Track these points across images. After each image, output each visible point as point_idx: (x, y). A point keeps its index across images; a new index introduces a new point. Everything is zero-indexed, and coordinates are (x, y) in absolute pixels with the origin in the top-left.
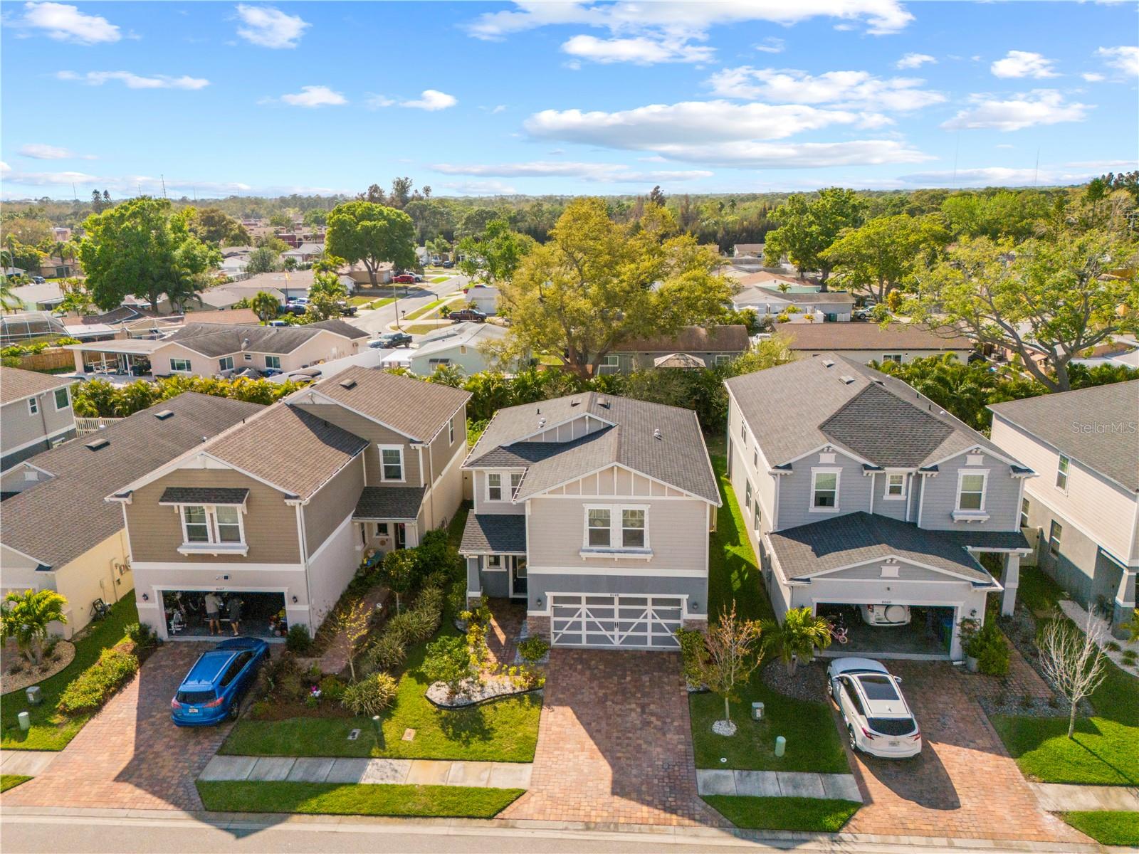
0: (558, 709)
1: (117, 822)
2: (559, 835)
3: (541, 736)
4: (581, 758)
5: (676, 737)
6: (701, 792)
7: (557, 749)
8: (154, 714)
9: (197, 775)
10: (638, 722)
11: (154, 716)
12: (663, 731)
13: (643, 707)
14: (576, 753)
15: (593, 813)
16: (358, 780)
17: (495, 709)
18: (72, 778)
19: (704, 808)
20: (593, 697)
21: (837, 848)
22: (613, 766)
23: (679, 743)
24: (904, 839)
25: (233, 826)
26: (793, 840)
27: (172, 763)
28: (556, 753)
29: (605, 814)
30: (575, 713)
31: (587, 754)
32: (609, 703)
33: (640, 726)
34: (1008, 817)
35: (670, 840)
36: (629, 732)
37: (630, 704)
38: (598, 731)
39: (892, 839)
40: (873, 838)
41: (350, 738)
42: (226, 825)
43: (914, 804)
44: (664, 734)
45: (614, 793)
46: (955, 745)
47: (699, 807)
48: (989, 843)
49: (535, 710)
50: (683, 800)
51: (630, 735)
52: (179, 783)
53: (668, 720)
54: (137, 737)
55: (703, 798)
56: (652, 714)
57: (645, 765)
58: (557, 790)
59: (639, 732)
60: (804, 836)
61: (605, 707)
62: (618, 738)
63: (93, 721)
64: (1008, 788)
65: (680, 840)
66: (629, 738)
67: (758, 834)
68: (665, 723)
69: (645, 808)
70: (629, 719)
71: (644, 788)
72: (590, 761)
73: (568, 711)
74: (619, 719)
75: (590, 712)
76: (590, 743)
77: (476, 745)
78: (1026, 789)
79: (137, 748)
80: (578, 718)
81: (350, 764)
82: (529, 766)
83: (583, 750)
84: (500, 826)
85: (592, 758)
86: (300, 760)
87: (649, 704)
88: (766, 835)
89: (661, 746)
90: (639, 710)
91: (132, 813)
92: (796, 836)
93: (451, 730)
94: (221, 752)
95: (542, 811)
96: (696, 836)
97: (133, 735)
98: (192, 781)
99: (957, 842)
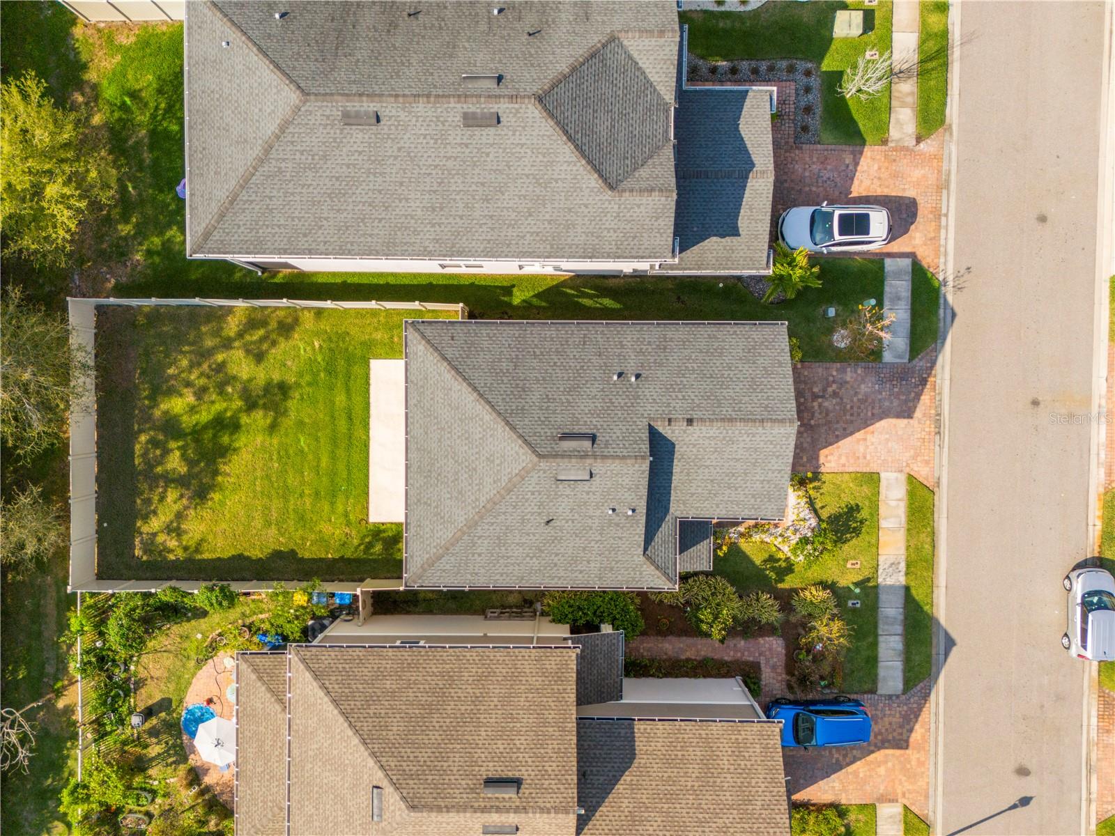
0: (822, 460)
1: (941, 726)
2: (946, 449)
3: (851, 470)
4: (874, 440)
5: (849, 374)
6: (906, 361)
7: (865, 458)
8: (834, 761)
9: (898, 697)
10: (834, 401)
11: (837, 760)
12: (843, 384)
13: (815, 397)
14: (869, 444)
15: (927, 430)
16: (899, 587)
17: (822, 507)
18: (904, 778)
19: (920, 360)
20: (805, 435)
21: (951, 284)
22: (881, 419)
23: (856, 372)
24: (942, 242)
25: (942, 651)
26: (945, 309)
27: (886, 719)
28: (868, 457)
29: (928, 422)
30: (826, 447)
31: (869, 437)
32: (812, 422)
33: (838, 400)
34: (922, 172)
35: (947, 383)
36: (845, 407)
37: (813, 407)
38: (845, 429)
39: (942, 249)
40: (942, 260)
41: (858, 606)
42: (942, 657)
43: (913, 227)
44: (847, 382)
45: (910, 417)
46: (852, 179)
47: (919, 363)
48: (945, 192)
49: (824, 478)
50: (913, 372)
51: (848, 407)
52: (906, 704)
53: (831, 379)
54: (860, 759)
55: (910, 360)
56: (824, 390)
57: (880, 397)
58: (907, 454)
59: (845, 400)
60: (942, 301)
61: (818, 426)
62: (852, 415)
63: (843, 802)
64: (895, 160)
65: (947, 376)
66: (852, 407)
67: (942, 330)
68: (834, 382)
69: (922, 397)
70: (831, 408)
71: (903, 397)
72: (876, 434)
73: (823, 453)
74: (831, 415)
75: (824, 436)
76: (859, 435)
77: (864, 514)
78: (895, 149)
79: (873, 752)
80: (831, 444)
81: (883, 597)
82: (883, 475)
83: (865, 440)
84: (938, 487)
85: (873, 432)
86: (880, 632)
87: (813, 393)
88: (941, 324)
89: (859, 385)
90: (820, 400)
91: (933, 720)
92: (942, 306)
93: (848, 536)
94: (873, 691)
95: (927, 462)
96: (943, 367)
97: (858, 763)
98: (904, 697)
99: (944, 211)
